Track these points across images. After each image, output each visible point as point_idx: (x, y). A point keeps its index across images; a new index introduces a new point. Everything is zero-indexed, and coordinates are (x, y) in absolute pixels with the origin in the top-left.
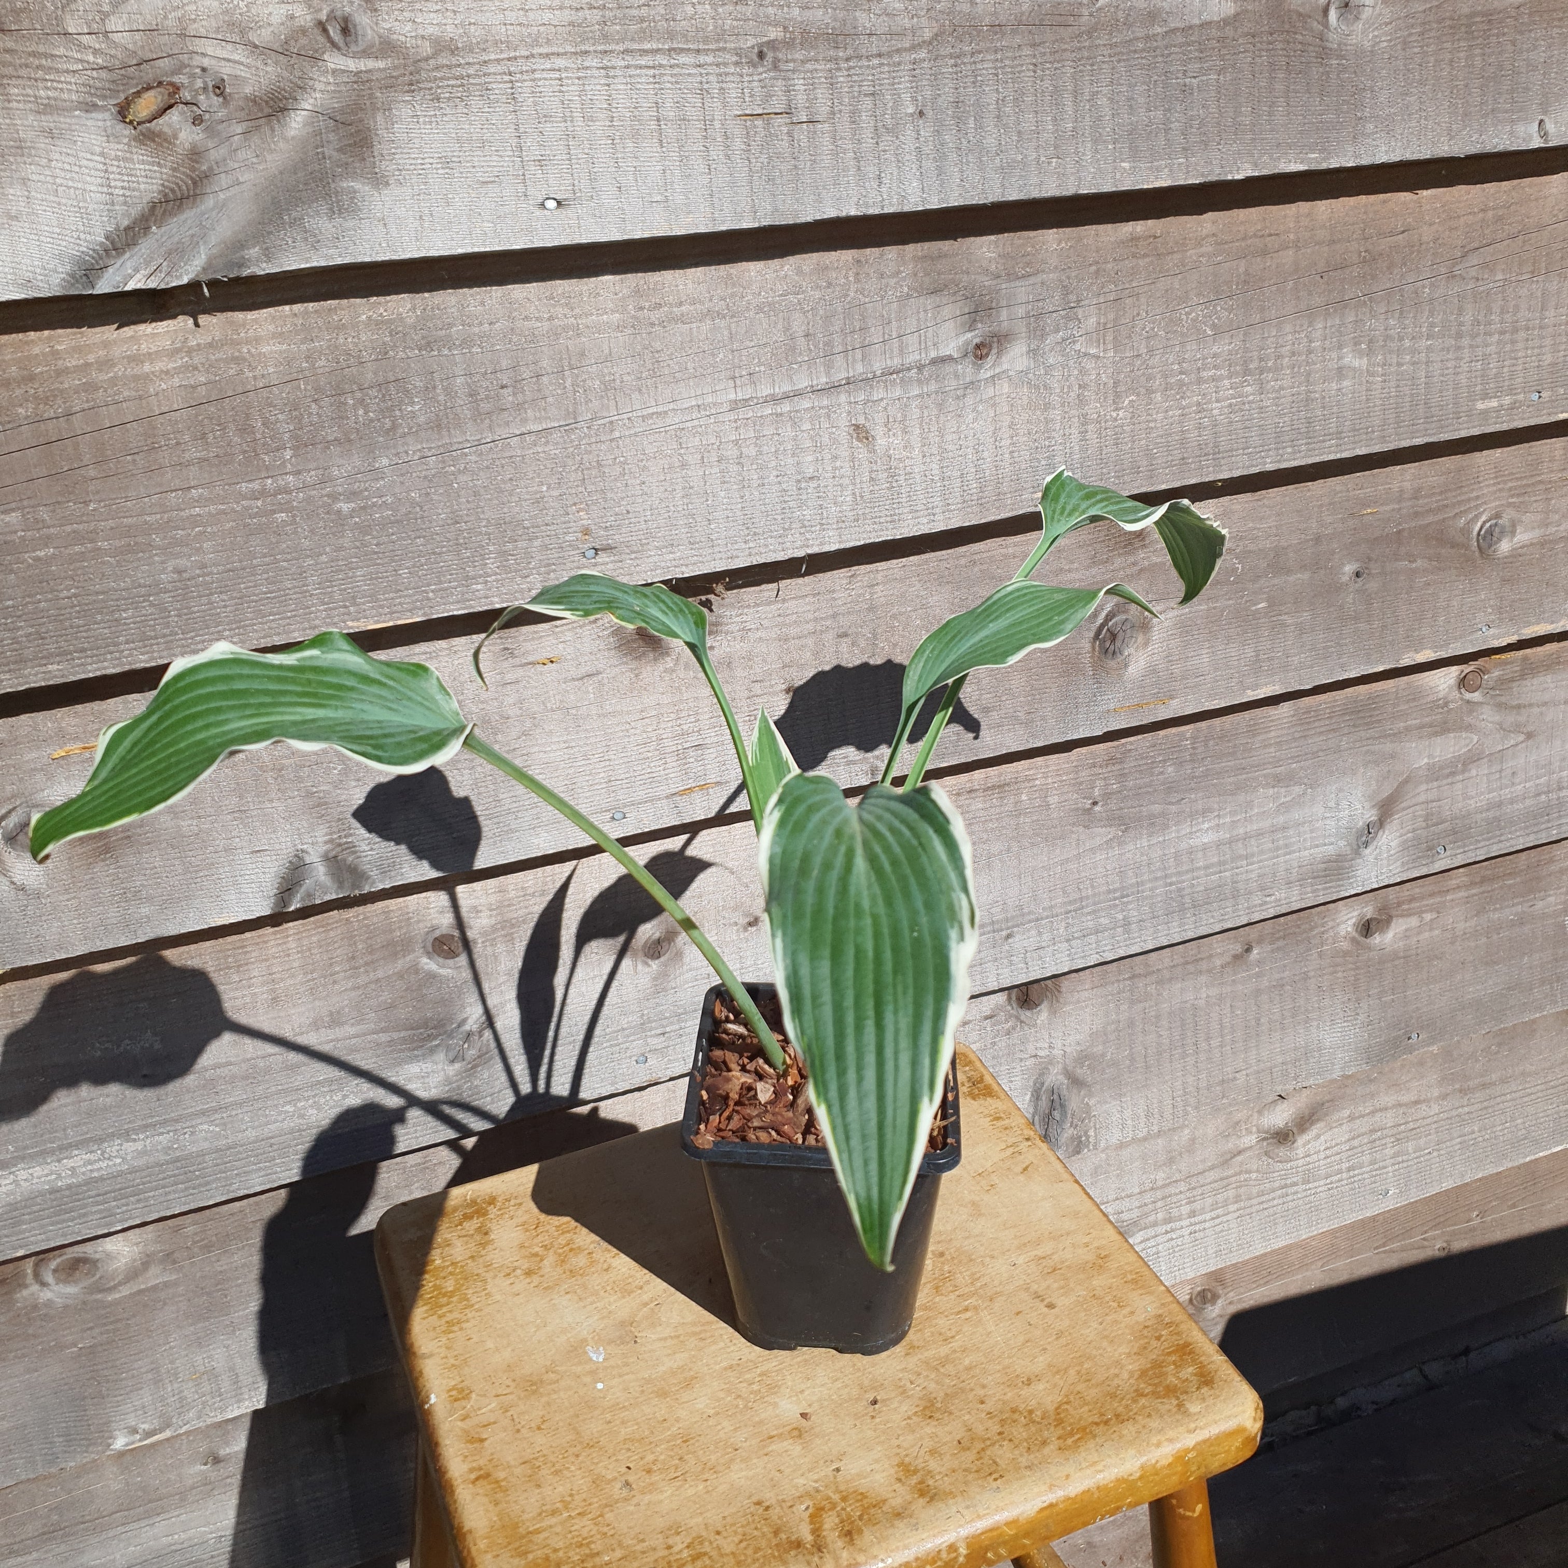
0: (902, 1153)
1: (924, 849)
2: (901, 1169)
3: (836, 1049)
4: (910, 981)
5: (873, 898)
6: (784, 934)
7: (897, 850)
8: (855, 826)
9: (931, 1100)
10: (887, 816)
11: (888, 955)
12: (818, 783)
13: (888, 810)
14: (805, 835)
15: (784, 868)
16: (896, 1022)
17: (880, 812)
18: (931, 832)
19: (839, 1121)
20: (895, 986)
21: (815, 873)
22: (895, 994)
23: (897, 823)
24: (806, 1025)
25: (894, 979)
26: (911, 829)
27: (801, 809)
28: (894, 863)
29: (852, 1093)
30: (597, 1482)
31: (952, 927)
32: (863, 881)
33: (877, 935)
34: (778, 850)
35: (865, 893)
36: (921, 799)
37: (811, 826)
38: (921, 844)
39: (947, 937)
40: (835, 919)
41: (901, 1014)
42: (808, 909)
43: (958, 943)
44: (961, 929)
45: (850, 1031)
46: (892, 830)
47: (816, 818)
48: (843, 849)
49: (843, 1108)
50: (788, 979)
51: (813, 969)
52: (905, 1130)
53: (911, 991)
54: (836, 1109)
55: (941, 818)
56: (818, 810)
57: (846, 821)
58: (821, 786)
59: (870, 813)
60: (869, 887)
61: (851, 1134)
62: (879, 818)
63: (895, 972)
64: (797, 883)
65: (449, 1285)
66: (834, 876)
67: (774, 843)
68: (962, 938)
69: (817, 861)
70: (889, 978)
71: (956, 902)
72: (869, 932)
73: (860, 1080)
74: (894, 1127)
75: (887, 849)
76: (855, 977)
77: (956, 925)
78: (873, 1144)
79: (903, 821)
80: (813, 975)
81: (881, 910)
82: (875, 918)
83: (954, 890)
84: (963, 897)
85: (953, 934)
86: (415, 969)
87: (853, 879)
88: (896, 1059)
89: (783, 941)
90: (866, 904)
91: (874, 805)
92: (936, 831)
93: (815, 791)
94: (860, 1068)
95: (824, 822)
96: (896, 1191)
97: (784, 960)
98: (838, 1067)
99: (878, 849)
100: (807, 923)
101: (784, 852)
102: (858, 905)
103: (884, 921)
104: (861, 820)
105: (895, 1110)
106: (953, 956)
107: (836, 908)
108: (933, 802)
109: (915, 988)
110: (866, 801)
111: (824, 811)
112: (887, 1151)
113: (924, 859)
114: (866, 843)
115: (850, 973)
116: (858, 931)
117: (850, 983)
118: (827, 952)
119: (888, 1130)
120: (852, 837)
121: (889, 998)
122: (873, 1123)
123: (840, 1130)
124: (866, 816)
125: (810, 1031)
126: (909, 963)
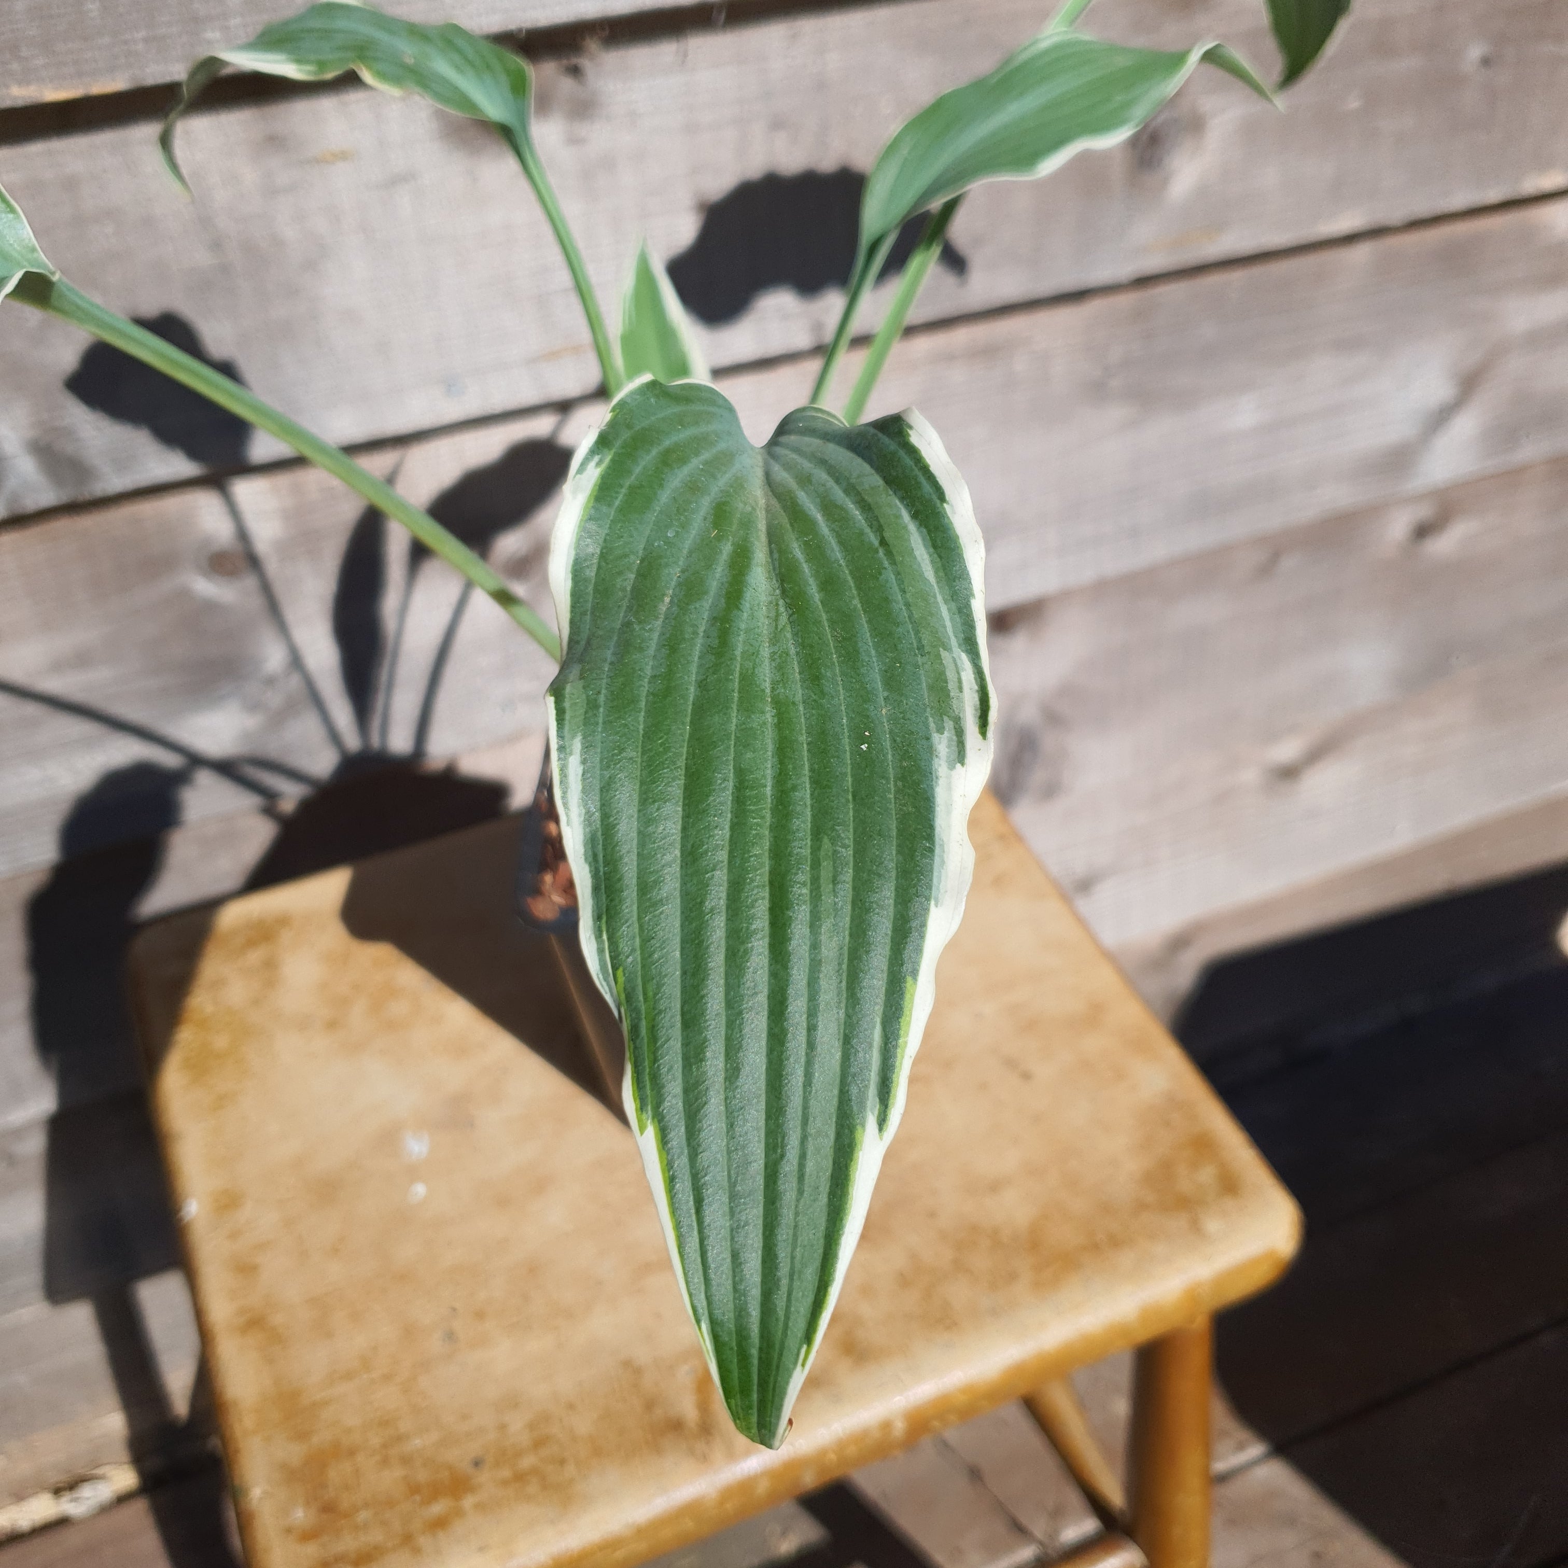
0: (814, 1236)
1: (889, 554)
2: (810, 1274)
3: (684, 1003)
4: (848, 853)
5: (781, 668)
6: (587, 747)
7: (836, 553)
8: (757, 494)
9: (882, 1122)
10: (821, 475)
11: (804, 795)
12: (687, 400)
13: (823, 462)
14: (651, 517)
15: (603, 588)
16: (815, 946)
17: (807, 465)
18: (906, 516)
19: (682, 1163)
20: (816, 864)
21: (664, 606)
22: (815, 881)
23: (838, 494)
24: (624, 947)
25: (816, 849)
26: (866, 507)
27: (647, 459)
28: (829, 584)
29: (715, 1105)
30: (410, 1332)
31: (940, 730)
32: (764, 625)
33: (784, 749)
34: (594, 549)
35: (765, 652)
36: (890, 444)
37: (664, 496)
38: (883, 542)
39: (930, 750)
40: (700, 710)
41: (826, 926)
42: (644, 688)
43: (952, 767)
44: (960, 733)
45: (717, 961)
46: (829, 507)
47: (677, 479)
48: (727, 549)
49: (692, 1133)
50: (591, 842)
51: (646, 821)
52: (825, 1188)
53: (848, 875)
54: (678, 1135)
55: (927, 488)
56: (683, 461)
57: (739, 485)
58: (697, 407)
59: (787, 467)
60: (775, 639)
61: (708, 1192)
62: (805, 480)
63: (817, 833)
64: (627, 625)
65: (221, 1042)
66: (704, 609)
67: (583, 532)
68: (960, 755)
69: (672, 575)
70: (802, 847)
71: (950, 675)
72: (768, 740)
73: (733, 1073)
74: (801, 1177)
75: (816, 551)
76: (733, 842)
77: (949, 724)
78: (754, 1214)
79: (851, 489)
80: (644, 837)
81: (797, 692)
82: (782, 708)
83: (948, 649)
84: (965, 660)
85: (942, 744)
86: (184, 594)
87: (743, 621)
88: (811, 1029)
89: (584, 762)
90: (765, 675)
91: (797, 450)
92: (915, 516)
93: (681, 421)
94: (733, 1049)
95: (694, 488)
96: (798, 1325)
97: (584, 803)
98: (686, 1044)
99: (797, 552)
100: (639, 721)
101: (603, 556)
102: (748, 679)
103: (801, 716)
104: (769, 480)
105: (804, 1140)
106: (940, 794)
107: (702, 685)
108: (913, 451)
109: (857, 870)
110: (784, 439)
111: (695, 463)
112: (783, 1234)
113: (889, 576)
114: (774, 538)
115: (722, 834)
116: (746, 738)
117: (723, 856)
118: (676, 789)
119: (788, 1187)
120: (747, 524)
121: (800, 891)
122: (758, 1165)
123: (684, 1186)
124: (781, 475)
125: (632, 960)
126: (849, 813)
